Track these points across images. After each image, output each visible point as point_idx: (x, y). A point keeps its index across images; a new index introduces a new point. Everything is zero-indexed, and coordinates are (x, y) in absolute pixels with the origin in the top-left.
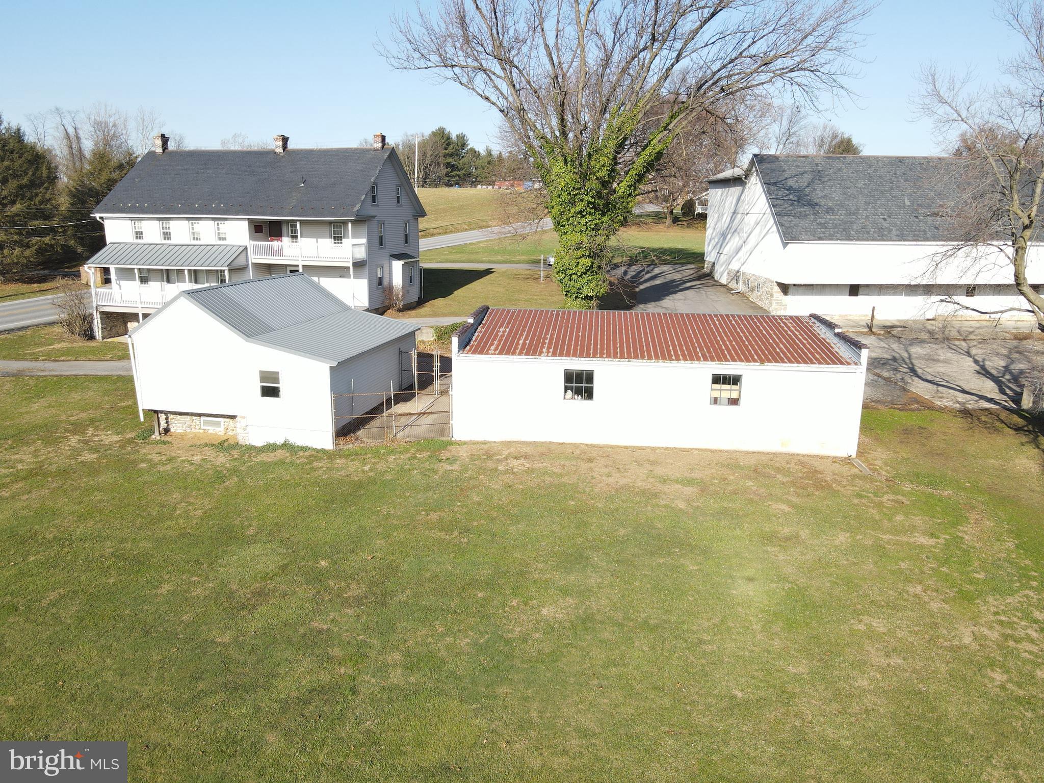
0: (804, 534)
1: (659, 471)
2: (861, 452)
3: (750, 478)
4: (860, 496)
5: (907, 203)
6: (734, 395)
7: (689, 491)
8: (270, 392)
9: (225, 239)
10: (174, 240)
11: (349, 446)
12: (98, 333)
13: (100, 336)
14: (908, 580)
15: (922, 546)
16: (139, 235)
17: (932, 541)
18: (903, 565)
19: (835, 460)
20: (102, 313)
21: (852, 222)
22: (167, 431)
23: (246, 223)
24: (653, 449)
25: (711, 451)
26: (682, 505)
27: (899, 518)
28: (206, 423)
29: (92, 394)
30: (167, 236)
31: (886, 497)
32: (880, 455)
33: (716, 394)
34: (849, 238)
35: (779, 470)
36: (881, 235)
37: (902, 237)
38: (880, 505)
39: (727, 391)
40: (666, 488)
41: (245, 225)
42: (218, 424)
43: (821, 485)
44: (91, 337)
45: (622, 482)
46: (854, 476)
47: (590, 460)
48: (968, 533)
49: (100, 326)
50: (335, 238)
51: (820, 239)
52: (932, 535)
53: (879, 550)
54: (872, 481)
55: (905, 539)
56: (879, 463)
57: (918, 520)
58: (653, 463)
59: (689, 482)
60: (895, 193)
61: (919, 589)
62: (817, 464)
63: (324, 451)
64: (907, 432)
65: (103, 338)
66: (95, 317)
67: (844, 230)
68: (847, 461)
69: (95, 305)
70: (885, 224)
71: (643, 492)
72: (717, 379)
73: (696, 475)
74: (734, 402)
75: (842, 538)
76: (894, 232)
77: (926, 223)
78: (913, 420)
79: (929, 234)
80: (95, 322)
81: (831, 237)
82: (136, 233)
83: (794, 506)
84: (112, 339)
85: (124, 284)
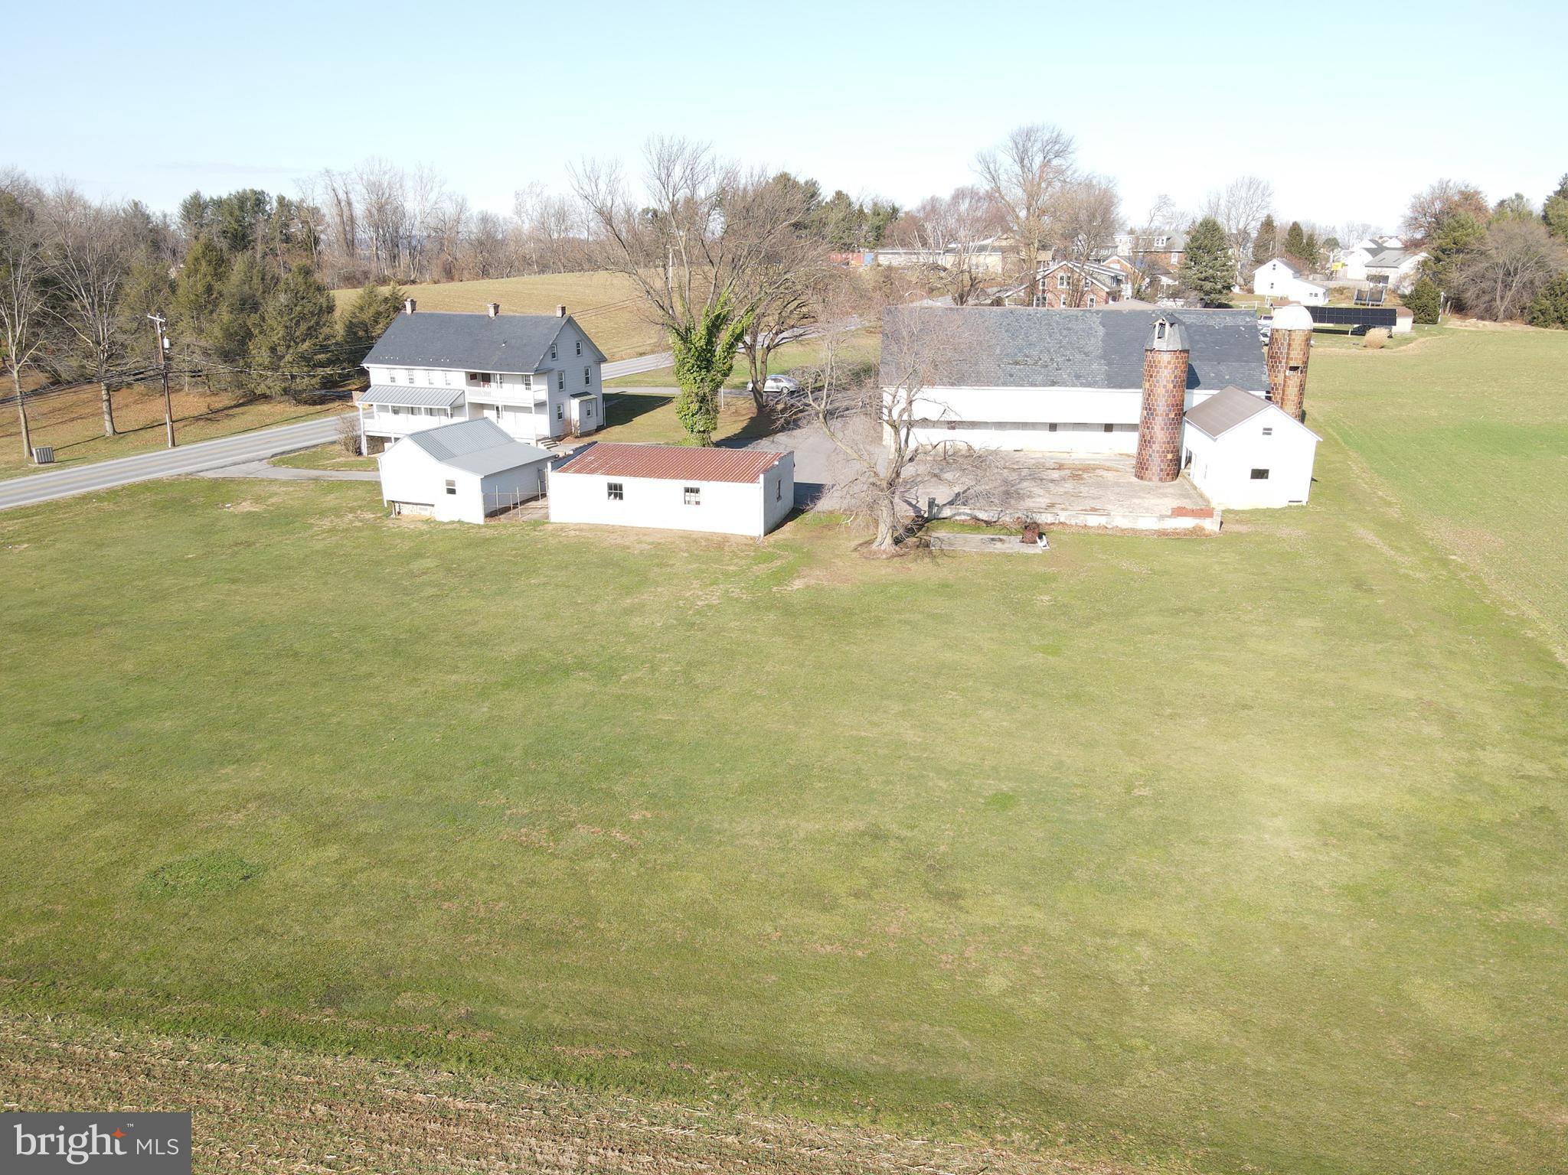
1: (644, 538)
3: (686, 542)
4: (733, 552)
6: (697, 499)
7: (649, 547)
8: (452, 491)
9: (450, 384)
10: (417, 384)
11: (493, 522)
12: (365, 451)
13: (366, 453)
15: (727, 570)
16: (393, 379)
18: (705, 575)
19: (747, 537)
20: (368, 436)
22: (399, 513)
24: (655, 529)
25: (684, 531)
26: (637, 552)
27: (736, 560)
28: (420, 509)
29: (360, 492)
30: (411, 380)
31: (746, 553)
33: (687, 499)
35: (707, 540)
37: (977, 383)
38: (736, 556)
39: (692, 497)
40: (638, 545)
41: (463, 375)
42: (426, 510)
43: (720, 547)
44: (360, 454)
45: (619, 541)
47: (614, 533)
48: (759, 566)
49: (366, 446)
50: (525, 385)
54: (751, 546)
56: (773, 539)
58: (646, 535)
59: (653, 542)
62: (733, 538)
63: (479, 525)
65: (368, 455)
66: (363, 439)
69: (363, 430)
70: (968, 372)
71: (624, 547)
72: (687, 490)
73: (661, 540)
74: (698, 503)
77: (1004, 370)
79: (1002, 381)
80: (363, 443)
82: (391, 378)
84: (373, 455)
85: (381, 414)
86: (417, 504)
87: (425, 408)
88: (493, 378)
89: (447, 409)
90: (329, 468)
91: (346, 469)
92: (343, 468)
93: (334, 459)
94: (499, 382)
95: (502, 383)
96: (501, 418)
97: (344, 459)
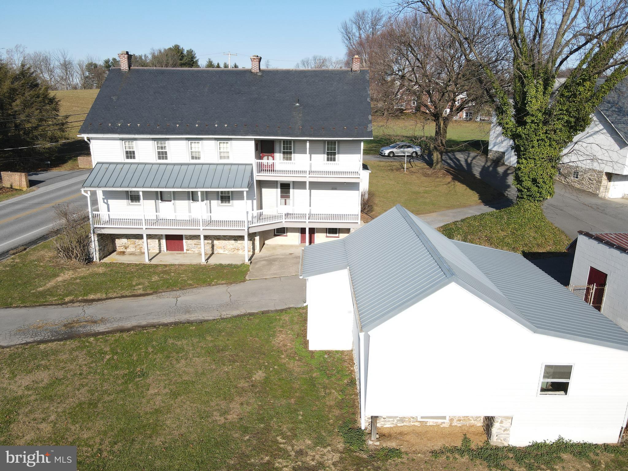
9: (228, 157)
10: (171, 159)
12: (96, 256)
13: (98, 257)
16: (130, 154)
20: (99, 235)
23: (253, 143)
30: (162, 155)
41: (251, 145)
44: (89, 260)
49: (97, 248)
50: (328, 154)
65: (100, 261)
66: (93, 240)
69: (92, 228)
80: (93, 245)
82: (127, 152)
84: (106, 260)
85: (112, 203)
87: (202, 192)
88: (277, 147)
89: (243, 192)
90: (67, 299)
91: (98, 296)
92: (92, 297)
93: (56, 275)
94: (284, 153)
95: (291, 153)
96: (289, 197)
97: (71, 272)
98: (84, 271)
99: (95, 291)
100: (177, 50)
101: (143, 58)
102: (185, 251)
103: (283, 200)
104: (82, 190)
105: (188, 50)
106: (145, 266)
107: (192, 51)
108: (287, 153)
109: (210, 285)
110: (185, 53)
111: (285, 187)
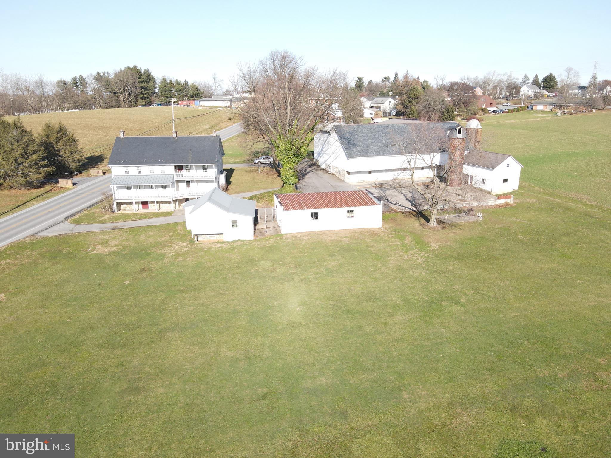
0: (375, 245)
1: (338, 235)
2: (382, 226)
3: (360, 235)
4: (384, 236)
5: (384, 142)
6: (353, 215)
7: (348, 239)
8: (235, 226)
9: (164, 172)
10: (143, 173)
11: (257, 238)
14: (396, 250)
15: (398, 244)
17: (400, 243)
18: (395, 248)
19: (377, 228)
20: (117, 202)
21: (368, 150)
22: (197, 240)
23: (173, 166)
24: (334, 230)
25: (349, 229)
26: (348, 242)
27: (393, 239)
30: (139, 172)
31: (389, 236)
32: (387, 226)
33: (348, 215)
34: (368, 156)
35: (365, 232)
36: (377, 154)
37: (383, 155)
38: (389, 237)
39: (351, 214)
40: (342, 239)
43: (376, 234)
44: (113, 212)
45: (332, 239)
46: (382, 232)
47: (321, 235)
48: (406, 241)
49: (116, 207)
50: (204, 170)
51: (359, 157)
52: (399, 242)
53: (390, 246)
54: (386, 232)
55: (394, 243)
56: (387, 228)
57: (396, 239)
58: (336, 234)
59: (347, 237)
60: (380, 138)
61: (398, 251)
62: (373, 230)
63: (251, 240)
64: (392, 219)
65: (117, 212)
66: (114, 204)
67: (366, 153)
68: (380, 228)
69: (114, 200)
70: (378, 150)
71: (338, 241)
72: (348, 211)
73: (347, 235)
74: (352, 217)
75: (382, 245)
76: (381, 153)
77: (390, 149)
78: (392, 216)
79: (391, 153)
80: (114, 206)
81: (362, 156)
82: (126, 171)
83: (371, 240)
84: (119, 212)
85: (120, 191)
86: (208, 235)
87: (155, 185)
88: (184, 168)
89: (170, 185)
90: (110, 222)
91: (120, 221)
92: (118, 221)
93: (103, 216)
94: (187, 169)
95: (189, 169)
96: (190, 186)
97: (108, 215)
98: (112, 215)
99: (119, 220)
100: (135, 70)
101: (106, 75)
102: (149, 208)
103: (188, 188)
104: (110, 186)
105: (145, 69)
106: (134, 213)
107: (149, 70)
108: (188, 169)
109: (158, 217)
110: (143, 72)
111: (188, 182)
